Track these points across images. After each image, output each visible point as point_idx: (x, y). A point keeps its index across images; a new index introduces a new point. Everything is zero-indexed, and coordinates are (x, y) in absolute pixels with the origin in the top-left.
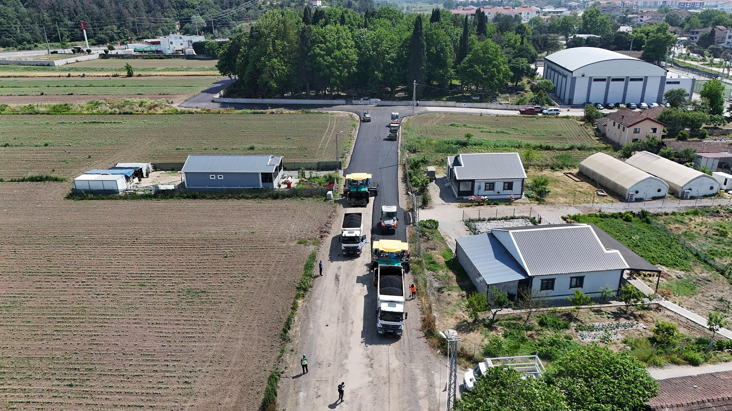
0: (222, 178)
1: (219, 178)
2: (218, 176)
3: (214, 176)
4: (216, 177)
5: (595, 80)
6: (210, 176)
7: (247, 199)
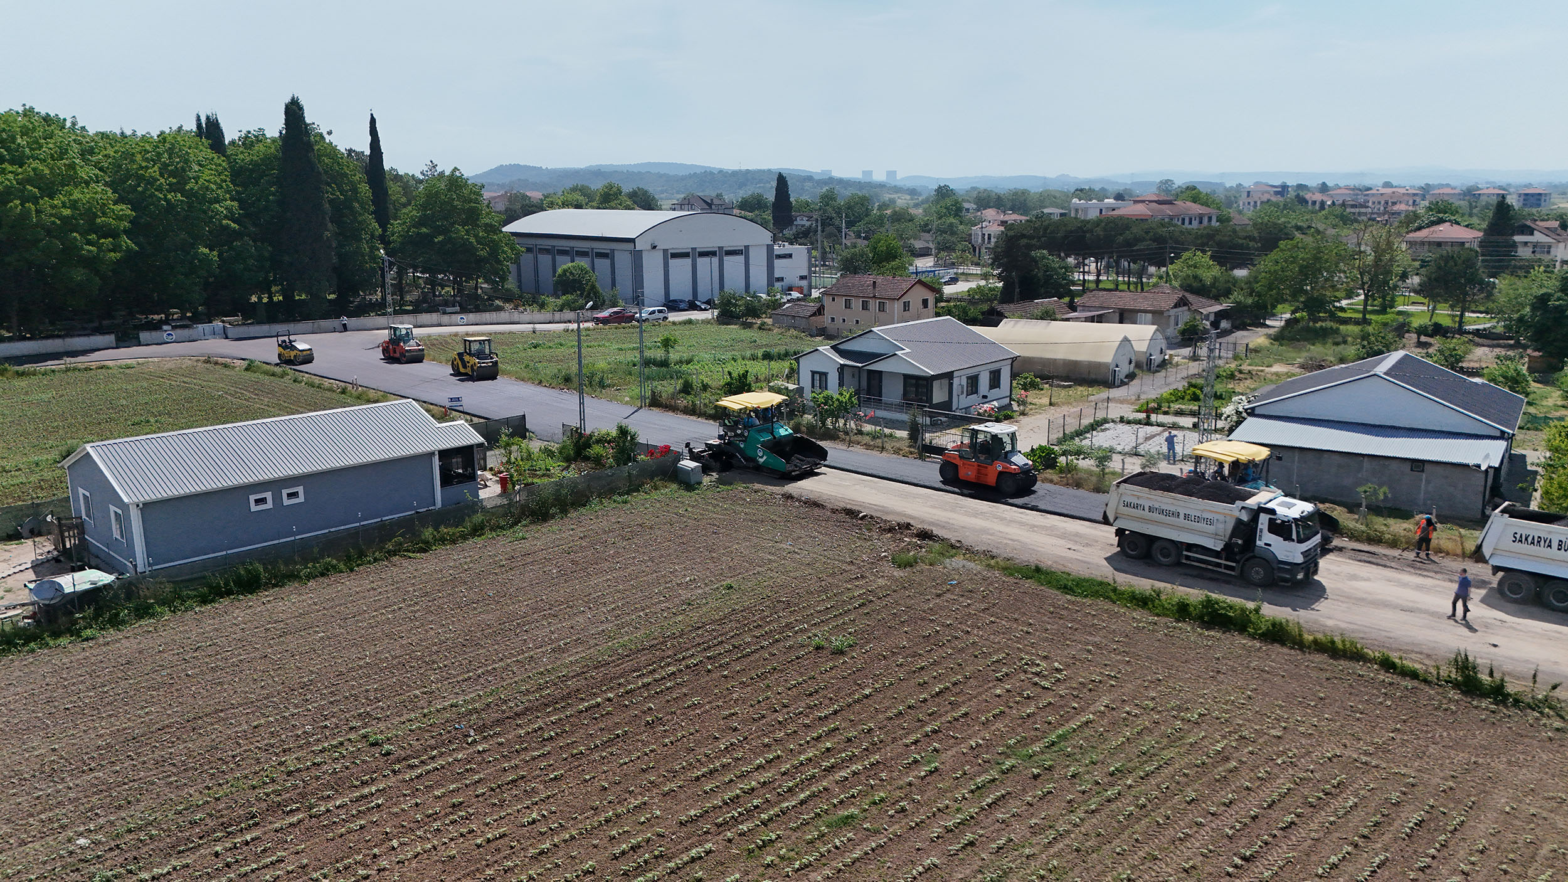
0: (301, 499)
1: (286, 502)
2: (285, 492)
3: (268, 495)
4: (277, 498)
5: (674, 256)
6: (252, 498)
7: (454, 542)
